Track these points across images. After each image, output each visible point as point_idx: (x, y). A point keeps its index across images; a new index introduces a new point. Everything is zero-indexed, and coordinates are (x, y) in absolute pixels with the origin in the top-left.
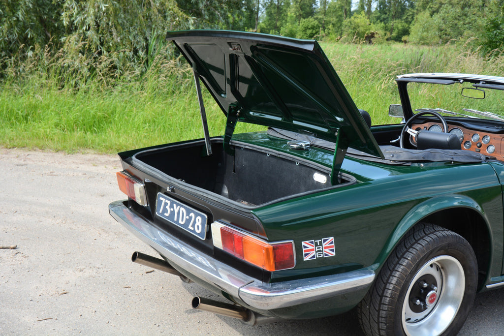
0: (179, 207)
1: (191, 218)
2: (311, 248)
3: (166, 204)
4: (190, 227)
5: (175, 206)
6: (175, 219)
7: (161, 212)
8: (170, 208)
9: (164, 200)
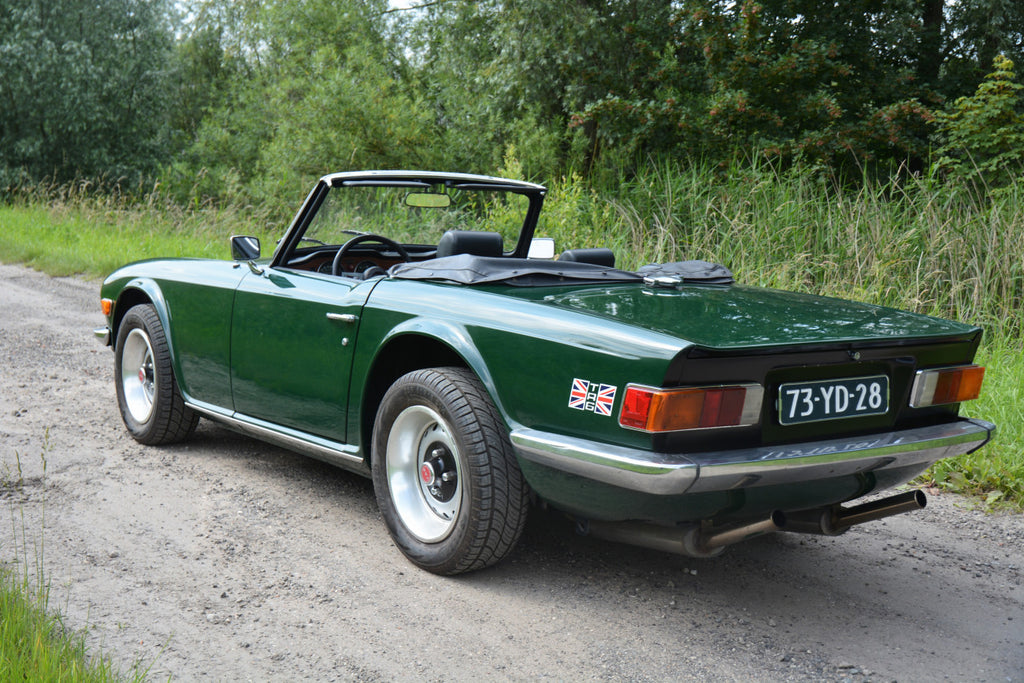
0: (831, 388)
1: (858, 393)
4: (860, 407)
5: (823, 390)
6: (827, 411)
7: (792, 415)
8: (812, 399)
9: (796, 393)
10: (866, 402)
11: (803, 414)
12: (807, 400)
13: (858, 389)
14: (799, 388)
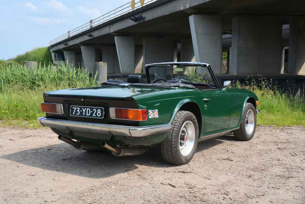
0: (85, 109)
1: (94, 112)
3: (77, 109)
4: (94, 115)
5: (83, 109)
6: (84, 115)
7: (74, 114)
8: (80, 111)
9: (75, 108)
10: (96, 114)
11: (77, 114)
12: (78, 111)
13: (94, 110)
14: (76, 107)
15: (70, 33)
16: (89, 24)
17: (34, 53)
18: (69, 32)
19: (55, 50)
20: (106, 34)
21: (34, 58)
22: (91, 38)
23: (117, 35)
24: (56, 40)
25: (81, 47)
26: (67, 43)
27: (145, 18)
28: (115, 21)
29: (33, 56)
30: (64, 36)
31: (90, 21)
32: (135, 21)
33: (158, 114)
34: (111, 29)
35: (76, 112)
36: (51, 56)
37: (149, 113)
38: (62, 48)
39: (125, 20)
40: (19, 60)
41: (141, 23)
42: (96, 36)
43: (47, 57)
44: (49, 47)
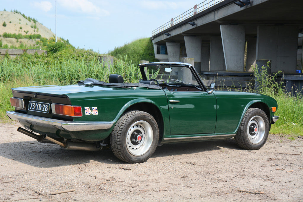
0: (38, 104)
1: (43, 107)
2: (88, 110)
3: (33, 104)
4: (43, 110)
5: (37, 104)
7: (31, 108)
9: (32, 103)
10: (44, 109)
11: (33, 109)
12: (34, 106)
15: (173, 21)
16: (193, 10)
17: (134, 45)
18: (172, 19)
19: (158, 41)
20: (210, 23)
21: (134, 51)
22: (195, 27)
23: (223, 24)
24: (159, 29)
25: (185, 37)
26: (170, 33)
27: (253, 2)
28: (220, 6)
29: (132, 48)
30: (167, 24)
31: (194, 7)
32: (241, 6)
33: (97, 112)
34: (216, 16)
35: (33, 107)
36: (153, 48)
37: (85, 110)
38: (164, 38)
39: (231, 5)
40: (117, 53)
41: (248, 8)
42: (200, 25)
43: (149, 50)
44: (151, 38)
